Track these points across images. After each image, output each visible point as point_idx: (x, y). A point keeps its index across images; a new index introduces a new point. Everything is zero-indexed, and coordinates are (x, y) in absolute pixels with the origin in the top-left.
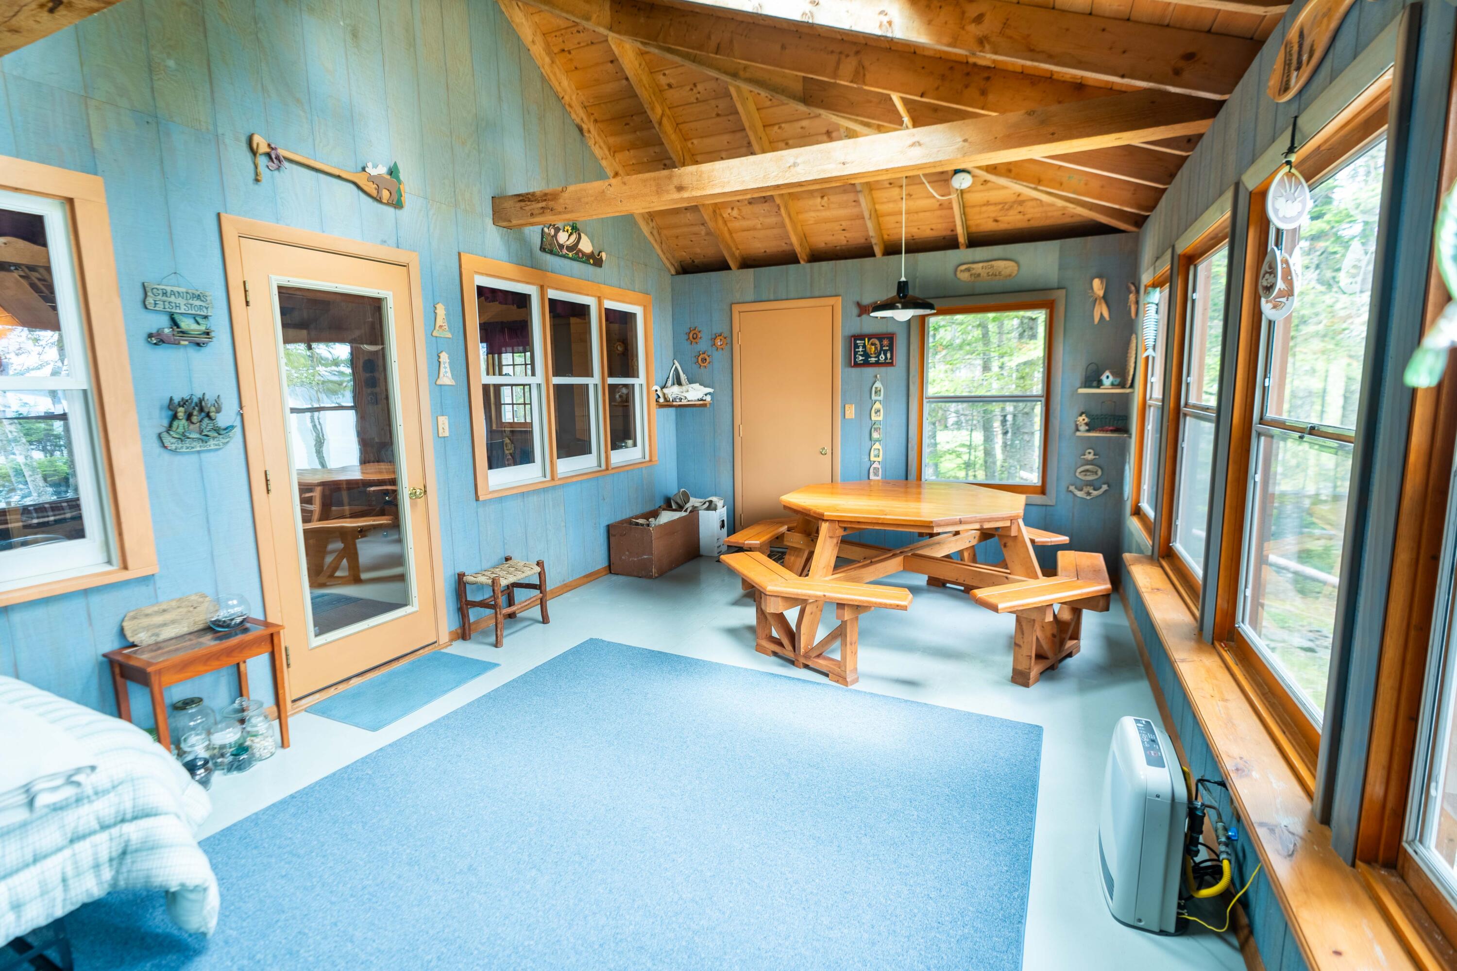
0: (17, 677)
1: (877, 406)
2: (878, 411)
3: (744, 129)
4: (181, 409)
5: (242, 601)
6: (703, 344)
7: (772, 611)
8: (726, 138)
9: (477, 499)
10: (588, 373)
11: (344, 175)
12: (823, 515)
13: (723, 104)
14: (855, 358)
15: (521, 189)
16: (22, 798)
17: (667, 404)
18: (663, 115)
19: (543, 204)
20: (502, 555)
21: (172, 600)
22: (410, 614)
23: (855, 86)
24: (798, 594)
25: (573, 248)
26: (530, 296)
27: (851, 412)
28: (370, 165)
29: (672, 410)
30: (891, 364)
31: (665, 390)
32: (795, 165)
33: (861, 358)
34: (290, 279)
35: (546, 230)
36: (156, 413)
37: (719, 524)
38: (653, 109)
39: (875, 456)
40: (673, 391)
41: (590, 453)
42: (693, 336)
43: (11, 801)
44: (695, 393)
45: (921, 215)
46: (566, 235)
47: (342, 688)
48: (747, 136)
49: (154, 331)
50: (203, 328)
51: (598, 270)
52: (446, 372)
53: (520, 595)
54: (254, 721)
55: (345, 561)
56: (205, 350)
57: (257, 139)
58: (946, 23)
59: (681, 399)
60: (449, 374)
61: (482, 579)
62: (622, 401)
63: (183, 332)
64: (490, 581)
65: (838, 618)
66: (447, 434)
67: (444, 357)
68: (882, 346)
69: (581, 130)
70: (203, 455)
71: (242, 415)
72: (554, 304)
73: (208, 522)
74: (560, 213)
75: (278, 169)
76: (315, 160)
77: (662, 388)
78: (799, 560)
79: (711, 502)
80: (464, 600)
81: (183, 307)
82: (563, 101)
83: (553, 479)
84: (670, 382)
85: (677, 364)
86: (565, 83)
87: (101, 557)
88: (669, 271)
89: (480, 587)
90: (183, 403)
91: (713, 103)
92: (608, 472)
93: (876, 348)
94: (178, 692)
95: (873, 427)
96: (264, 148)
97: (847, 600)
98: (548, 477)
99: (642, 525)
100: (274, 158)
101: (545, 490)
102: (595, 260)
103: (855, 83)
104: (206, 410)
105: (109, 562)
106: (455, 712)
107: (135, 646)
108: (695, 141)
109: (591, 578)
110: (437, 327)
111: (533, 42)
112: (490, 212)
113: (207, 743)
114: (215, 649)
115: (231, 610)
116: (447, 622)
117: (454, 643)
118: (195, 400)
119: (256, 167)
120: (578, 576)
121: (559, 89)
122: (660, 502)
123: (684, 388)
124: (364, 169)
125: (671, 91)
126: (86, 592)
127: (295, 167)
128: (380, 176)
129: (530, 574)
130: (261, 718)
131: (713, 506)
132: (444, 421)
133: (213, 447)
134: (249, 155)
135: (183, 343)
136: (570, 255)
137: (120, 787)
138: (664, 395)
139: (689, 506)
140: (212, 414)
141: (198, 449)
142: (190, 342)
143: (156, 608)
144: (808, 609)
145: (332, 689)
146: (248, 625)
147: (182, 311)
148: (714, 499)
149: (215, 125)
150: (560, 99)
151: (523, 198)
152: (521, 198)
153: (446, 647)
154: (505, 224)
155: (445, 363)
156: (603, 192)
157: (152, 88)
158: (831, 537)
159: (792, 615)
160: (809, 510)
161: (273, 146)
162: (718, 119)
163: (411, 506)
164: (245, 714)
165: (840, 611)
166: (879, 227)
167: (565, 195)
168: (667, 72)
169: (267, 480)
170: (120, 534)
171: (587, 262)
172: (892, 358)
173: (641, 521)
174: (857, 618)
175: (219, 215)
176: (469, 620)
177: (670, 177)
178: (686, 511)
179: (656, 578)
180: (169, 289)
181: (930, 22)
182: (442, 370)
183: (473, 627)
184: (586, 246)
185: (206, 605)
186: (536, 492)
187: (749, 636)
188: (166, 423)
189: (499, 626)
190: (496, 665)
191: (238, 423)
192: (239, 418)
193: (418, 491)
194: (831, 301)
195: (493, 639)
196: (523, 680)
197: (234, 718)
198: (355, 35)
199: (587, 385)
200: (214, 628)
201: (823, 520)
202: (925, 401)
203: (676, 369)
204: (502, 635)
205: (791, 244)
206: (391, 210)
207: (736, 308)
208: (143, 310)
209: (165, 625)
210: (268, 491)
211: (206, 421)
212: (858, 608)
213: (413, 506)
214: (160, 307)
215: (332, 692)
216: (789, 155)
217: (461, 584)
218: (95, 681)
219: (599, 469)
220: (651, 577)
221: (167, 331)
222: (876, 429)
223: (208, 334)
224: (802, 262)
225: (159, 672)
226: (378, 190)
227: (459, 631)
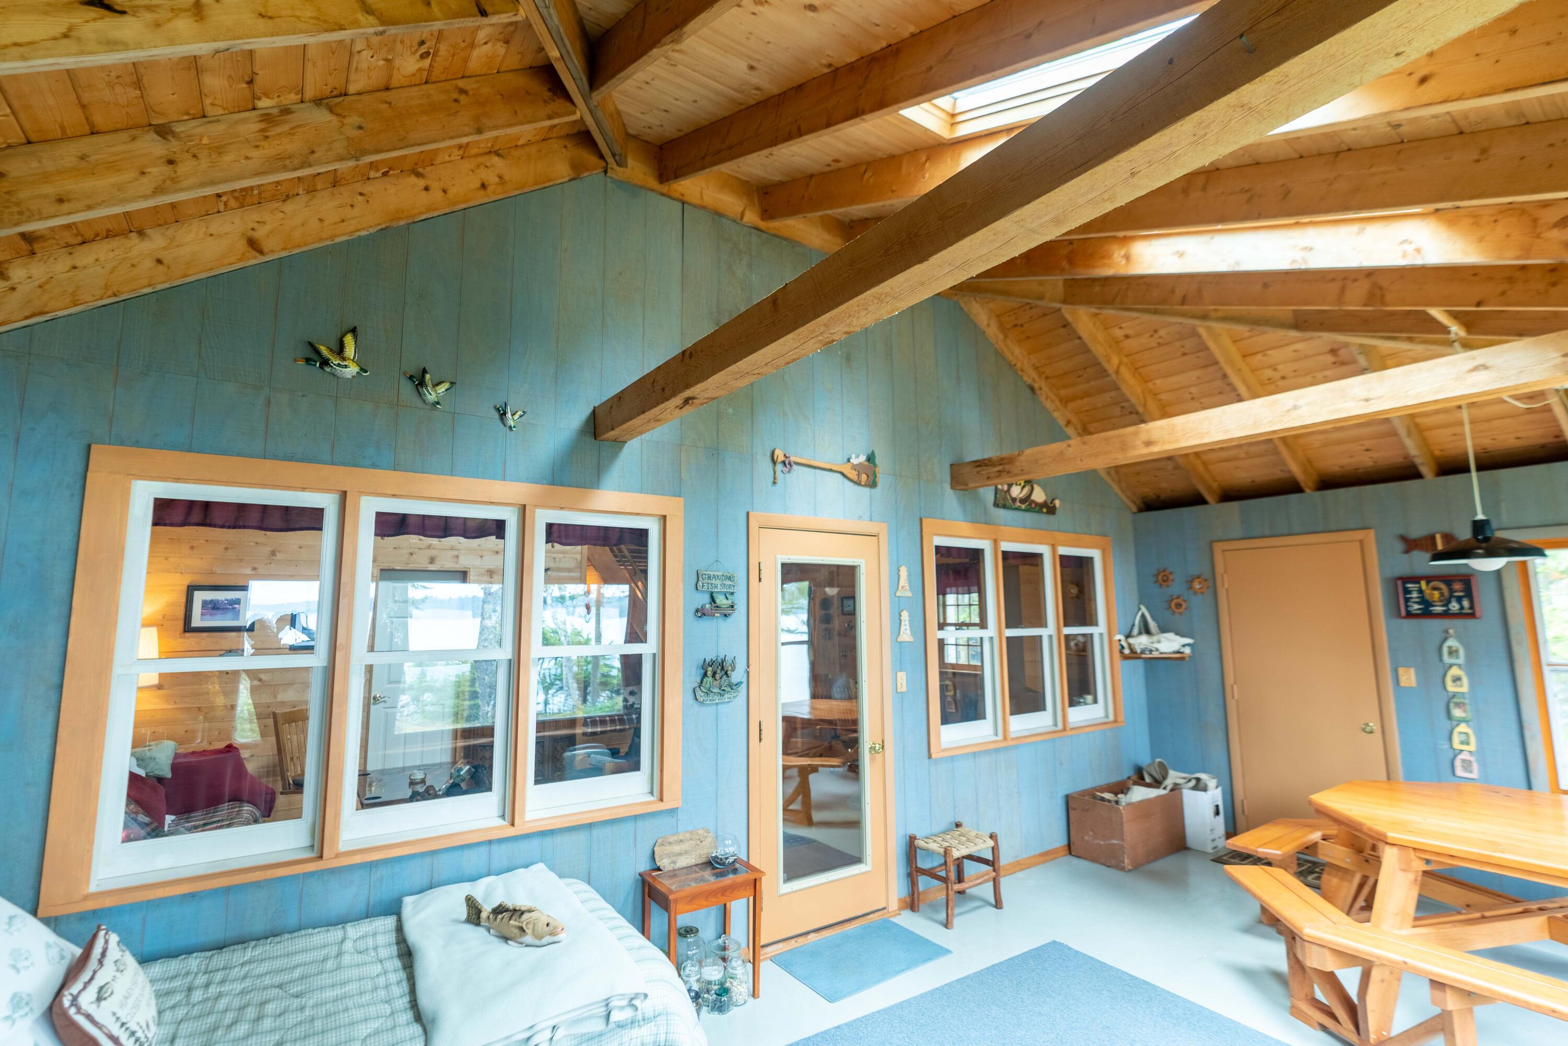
0: (589, 884)
1: (1455, 671)
2: (1457, 679)
3: (1216, 363)
4: (710, 669)
5: (736, 841)
6: (1177, 587)
7: (1315, 966)
8: (1194, 374)
9: (930, 757)
10: (1042, 623)
11: (834, 468)
12: (1386, 836)
13: (1189, 344)
14: (1407, 606)
15: (977, 456)
16: (602, 1011)
17: (1134, 655)
18: (1120, 364)
19: (1000, 468)
20: (950, 819)
21: (686, 832)
22: (863, 873)
23: (1370, 308)
24: (1356, 950)
25: (1027, 499)
26: (983, 550)
27: (1409, 677)
28: (853, 456)
29: (1139, 664)
30: (1472, 615)
31: (1131, 641)
32: (1295, 408)
33: (1416, 606)
34: (790, 557)
35: (1000, 487)
36: (694, 670)
37: (1211, 811)
38: (1109, 361)
39: (1462, 743)
40: (1141, 642)
41: (1044, 709)
42: (1163, 578)
43: (596, 1011)
44: (1169, 644)
45: (1496, 423)
46: (1019, 488)
47: (801, 941)
48: (1221, 369)
49: (700, 607)
50: (730, 602)
51: (1051, 517)
52: (906, 629)
53: (971, 868)
54: (734, 963)
55: (800, 798)
56: (730, 619)
57: (777, 452)
58: (1508, 236)
59: (1151, 651)
60: (908, 632)
61: (933, 846)
62: (1078, 650)
63: (717, 607)
64: (942, 851)
65: (1434, 1002)
66: (904, 689)
67: (905, 615)
68: (1451, 591)
69: (1032, 389)
70: (719, 706)
71: (748, 672)
72: (1006, 555)
73: (717, 765)
74: (1017, 475)
75: (789, 472)
76: (815, 460)
77: (1128, 636)
78: (1345, 884)
79: (1198, 780)
80: (914, 867)
81: (719, 587)
82: (1015, 368)
83: (1005, 739)
84: (1136, 631)
85: (1144, 609)
86: (1017, 351)
87: (647, 789)
88: (1130, 509)
89: (929, 853)
90: (712, 664)
91: (1178, 344)
92: (1065, 733)
93: (1442, 594)
94: (683, 920)
95: (1451, 701)
96: (781, 458)
97: (1447, 978)
98: (1000, 737)
99: (1109, 801)
100: (787, 464)
101: (997, 750)
102: (1049, 508)
103: (1370, 306)
104: (726, 669)
105: (652, 793)
106: (908, 1002)
107: (661, 870)
108: (1158, 382)
109: (1047, 856)
110: (900, 588)
111: (988, 325)
112: (948, 478)
113: (698, 976)
114: (715, 886)
115: (729, 849)
116: (897, 889)
117: (902, 912)
118: (720, 660)
119: (775, 473)
120: (1033, 853)
121: (1011, 358)
122: (1127, 772)
123: (1155, 638)
124: (849, 460)
125: (1129, 341)
126: (636, 818)
127: (800, 468)
128: (861, 464)
129: (983, 848)
130: (740, 962)
131: (1201, 785)
132: (902, 676)
133: (726, 700)
134: (771, 465)
135: (716, 615)
136: (1023, 507)
137: (658, 1018)
138: (1130, 645)
139: (1169, 782)
140: (729, 672)
141: (717, 701)
142: (721, 614)
143: (676, 838)
144: (1375, 974)
145: (793, 941)
146: (737, 865)
147: (719, 590)
148: (1203, 776)
149: (752, 447)
150: (1011, 366)
151: (980, 464)
152: (978, 464)
153: (895, 915)
154: (962, 487)
155: (905, 621)
156: (1062, 452)
157: (718, 430)
158: (1403, 870)
159: (1350, 979)
160: (1361, 824)
161: (787, 455)
162: (1184, 358)
163: (870, 758)
164: (727, 952)
165: (1438, 994)
166: (1425, 443)
167: (1022, 458)
168: (1124, 325)
169: (760, 730)
170: (662, 771)
171: (1040, 511)
172: (1472, 607)
173: (1107, 796)
174: (1470, 1011)
175: (748, 513)
176: (918, 889)
177: (1136, 434)
178: (1165, 788)
179: (1130, 871)
180: (712, 573)
181: (1481, 240)
182: (903, 628)
183: (921, 897)
184: (1039, 496)
185: (709, 840)
186: (987, 752)
187: (1276, 988)
188: (699, 680)
189: (950, 904)
190: (948, 952)
191: (745, 680)
192: (746, 675)
193: (877, 747)
194: (1359, 535)
195: (942, 916)
196: (979, 978)
197: (717, 955)
198: (848, 358)
199: (1041, 636)
200: (714, 864)
201: (1387, 843)
202: (1546, 669)
203: (1143, 616)
204: (952, 915)
205: (1290, 471)
206: (867, 490)
207: (1218, 548)
208: (695, 591)
209: (680, 854)
210: (760, 739)
211: (725, 677)
212: (1470, 995)
213: (872, 759)
214: (705, 588)
215: (792, 944)
216: (1286, 399)
217: (911, 848)
218: (631, 897)
219: (1054, 729)
220: (1122, 869)
221: (708, 606)
222: (1458, 705)
223: (732, 607)
224: (1308, 491)
225: (676, 900)
226: (859, 475)
227: (908, 900)
